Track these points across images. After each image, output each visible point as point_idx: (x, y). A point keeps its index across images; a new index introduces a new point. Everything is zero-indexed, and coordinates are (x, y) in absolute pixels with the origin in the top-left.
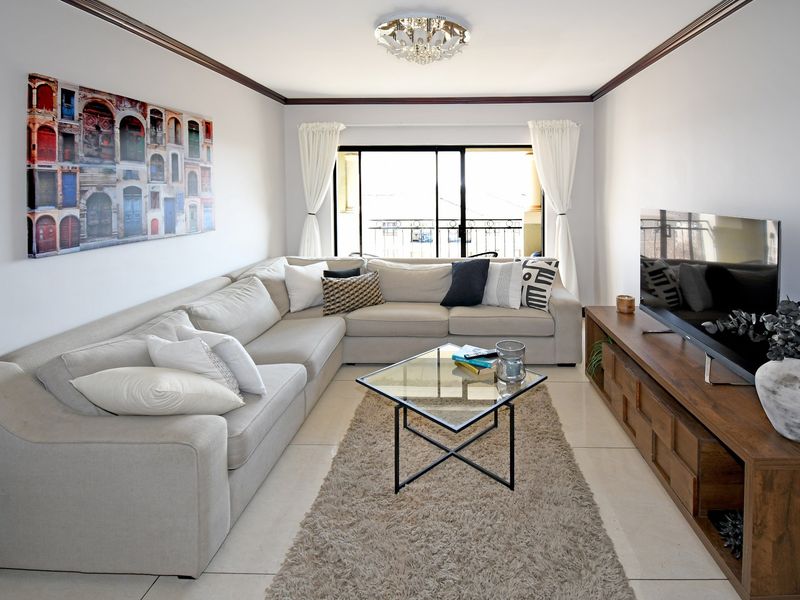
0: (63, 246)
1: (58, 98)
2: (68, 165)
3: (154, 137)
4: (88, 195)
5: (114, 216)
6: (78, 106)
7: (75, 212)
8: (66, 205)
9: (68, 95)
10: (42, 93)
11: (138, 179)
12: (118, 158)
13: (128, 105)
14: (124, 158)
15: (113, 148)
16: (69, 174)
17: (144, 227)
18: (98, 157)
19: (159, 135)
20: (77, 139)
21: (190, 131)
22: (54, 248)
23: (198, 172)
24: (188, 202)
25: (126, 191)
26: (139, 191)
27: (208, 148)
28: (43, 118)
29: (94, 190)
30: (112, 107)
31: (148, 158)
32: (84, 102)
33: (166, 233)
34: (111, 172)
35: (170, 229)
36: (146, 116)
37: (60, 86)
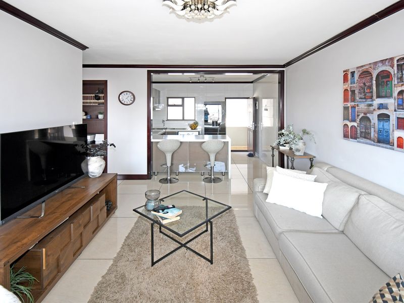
0: (351, 138)
1: (349, 76)
2: (353, 104)
3: (401, 79)
4: (360, 117)
5: (372, 129)
6: (356, 76)
7: (355, 124)
8: (352, 121)
9: (353, 74)
10: (345, 76)
11: (387, 108)
12: (375, 97)
13: (380, 64)
14: (378, 96)
15: (372, 92)
16: (354, 107)
18: (365, 98)
20: (356, 92)
22: (349, 137)
25: (379, 116)
26: (388, 116)
29: (362, 115)
30: (371, 70)
31: (395, 94)
32: (359, 73)
34: (371, 105)
36: (392, 66)
37: (350, 71)
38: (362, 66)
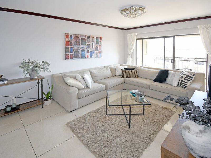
0: (70, 59)
1: (69, 36)
2: (71, 46)
3: (88, 41)
4: (75, 51)
5: (79, 54)
6: (73, 37)
7: (72, 54)
8: (71, 53)
9: (71, 36)
10: (67, 36)
11: (84, 48)
12: (80, 45)
13: (82, 36)
14: (82, 45)
15: (79, 43)
16: (71, 48)
17: (85, 56)
18: (77, 45)
19: (89, 40)
20: (73, 42)
21: (96, 39)
22: (69, 59)
23: (98, 46)
24: (95, 52)
26: (85, 50)
27: (101, 42)
28: (67, 40)
29: (76, 50)
30: (79, 37)
31: (86, 44)
32: (74, 37)
33: (90, 57)
34: (79, 47)
35: (91, 57)
36: (86, 37)
37: (70, 34)
38: (76, 34)
